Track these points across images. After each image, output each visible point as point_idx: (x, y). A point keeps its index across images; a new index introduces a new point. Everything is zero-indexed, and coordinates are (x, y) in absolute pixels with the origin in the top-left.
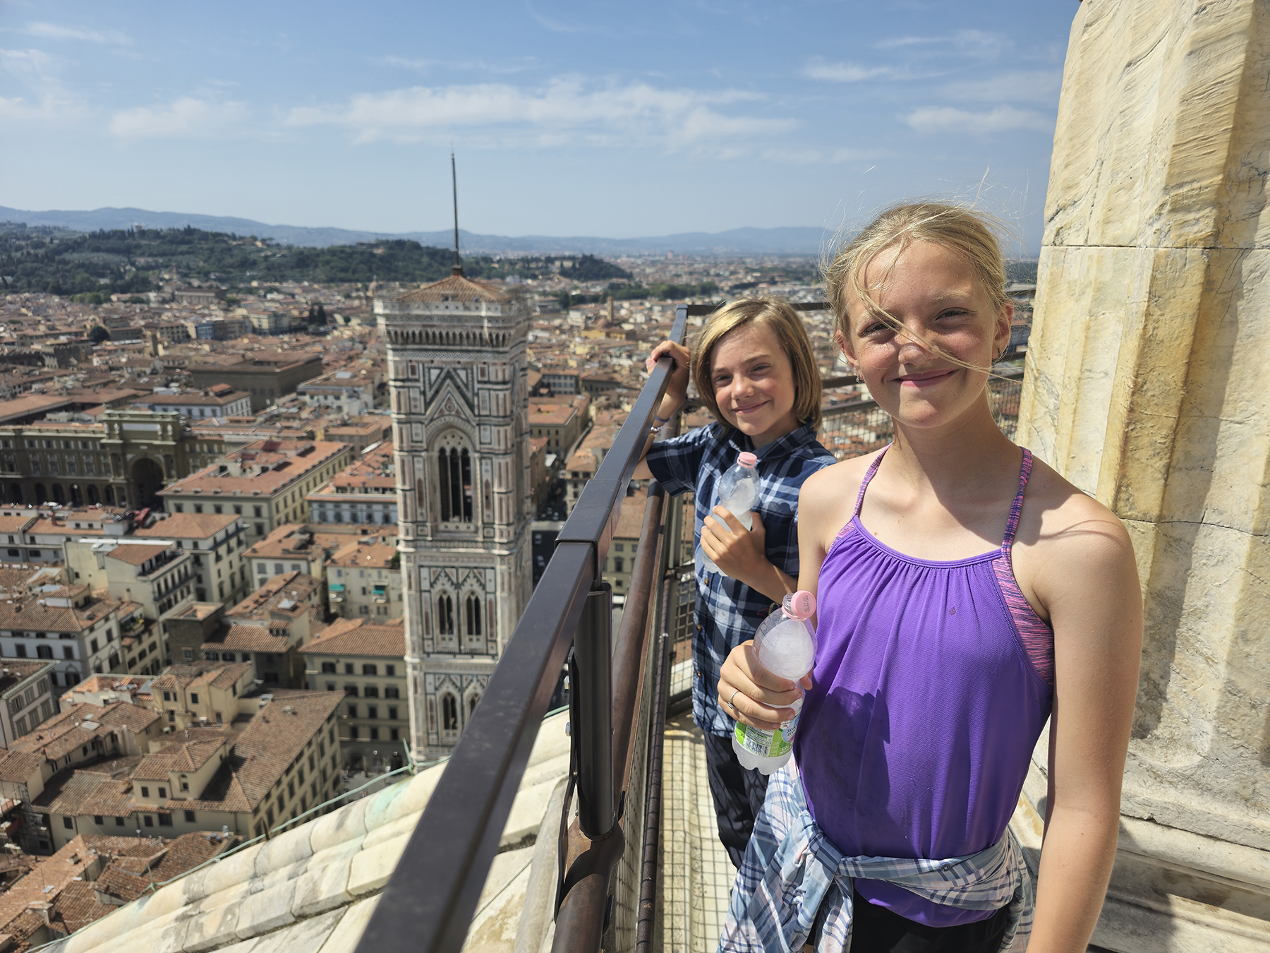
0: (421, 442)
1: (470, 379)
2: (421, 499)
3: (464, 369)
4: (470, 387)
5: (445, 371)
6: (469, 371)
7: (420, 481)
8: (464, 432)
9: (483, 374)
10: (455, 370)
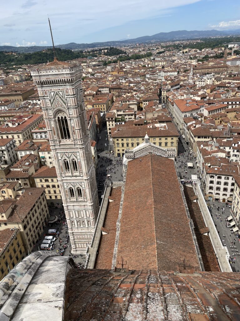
0: (52, 116)
1: (63, 94)
2: (54, 133)
3: (61, 91)
4: (64, 97)
5: (55, 93)
6: (63, 92)
7: (53, 127)
8: (64, 112)
9: (67, 93)
10: (58, 92)
